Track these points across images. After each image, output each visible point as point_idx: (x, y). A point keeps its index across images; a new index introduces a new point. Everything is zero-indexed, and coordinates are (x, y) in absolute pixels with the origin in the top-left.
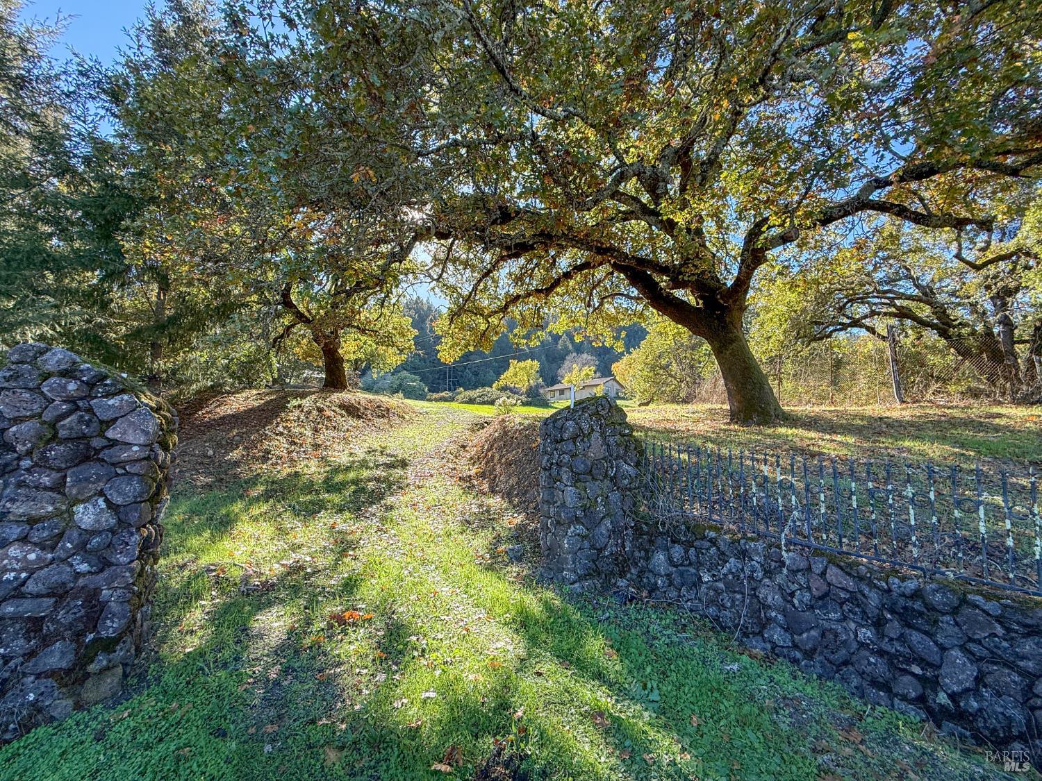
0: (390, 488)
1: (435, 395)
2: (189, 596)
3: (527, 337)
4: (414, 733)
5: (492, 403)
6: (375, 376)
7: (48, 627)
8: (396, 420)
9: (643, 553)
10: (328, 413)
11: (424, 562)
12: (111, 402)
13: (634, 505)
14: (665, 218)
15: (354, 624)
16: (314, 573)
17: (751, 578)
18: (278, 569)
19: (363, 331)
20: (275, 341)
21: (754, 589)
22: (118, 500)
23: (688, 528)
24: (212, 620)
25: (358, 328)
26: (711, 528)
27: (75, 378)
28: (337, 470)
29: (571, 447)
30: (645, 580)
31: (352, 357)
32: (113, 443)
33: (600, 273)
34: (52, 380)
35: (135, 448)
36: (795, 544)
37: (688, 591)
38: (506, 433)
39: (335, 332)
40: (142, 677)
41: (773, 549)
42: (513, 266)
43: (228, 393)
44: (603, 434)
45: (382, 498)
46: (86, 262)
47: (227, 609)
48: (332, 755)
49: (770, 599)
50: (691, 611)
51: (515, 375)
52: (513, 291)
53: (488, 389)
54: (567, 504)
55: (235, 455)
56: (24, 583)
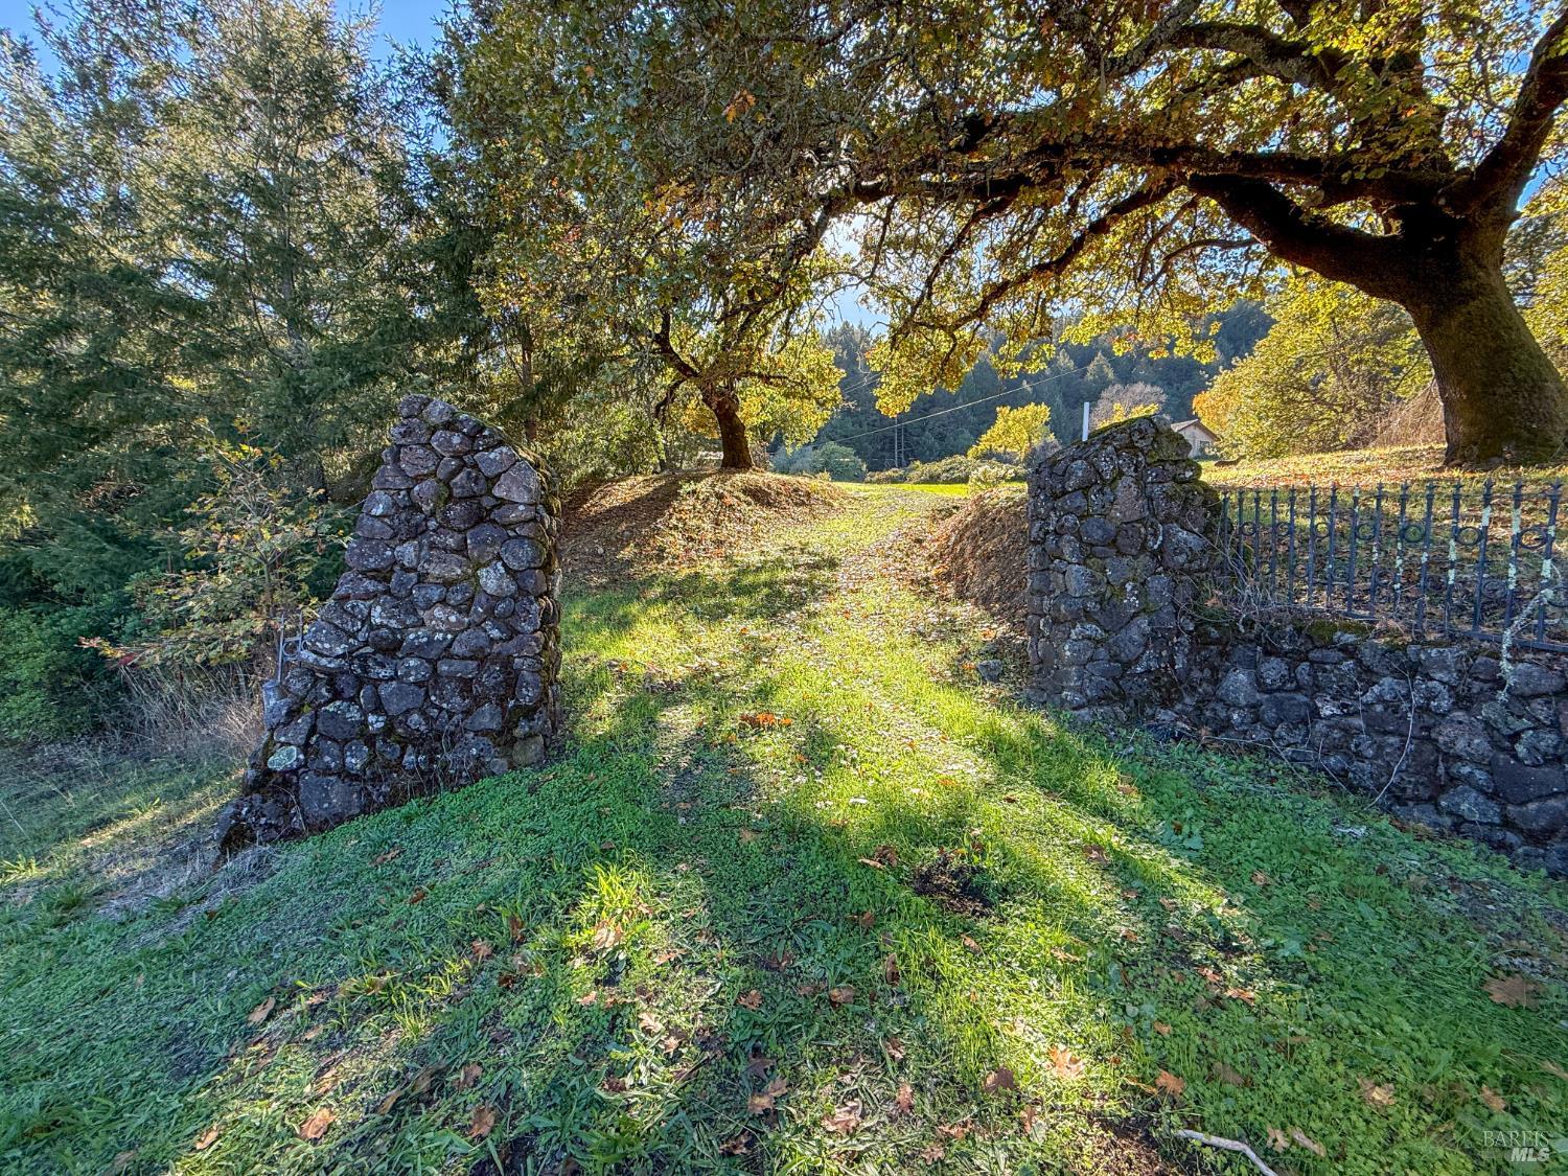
0: (813, 592)
1: (877, 476)
2: (594, 686)
3: (1024, 357)
4: (839, 830)
5: (965, 480)
6: (790, 450)
7: (476, 689)
8: (821, 509)
9: (1207, 673)
10: (730, 500)
11: (858, 674)
12: (492, 456)
13: (1196, 597)
14: (1317, 50)
15: (770, 728)
16: (723, 678)
17: (1424, 709)
18: (683, 672)
19: (766, 379)
20: (658, 408)
21: (1428, 729)
22: (514, 565)
23: (1299, 630)
24: (619, 710)
25: (760, 376)
26: (1347, 629)
27: (458, 431)
28: (744, 572)
29: (1079, 501)
30: (1208, 714)
31: (756, 421)
32: (501, 502)
33: (1168, 210)
34: (438, 433)
35: (521, 508)
36: (1537, 651)
37: (1289, 731)
38: (984, 515)
39: (730, 387)
40: (561, 750)
41: (1481, 659)
42: (998, 231)
43: (612, 480)
44: (1139, 480)
45: (802, 604)
46: (448, 326)
47: (632, 703)
48: (748, 836)
49: (1461, 744)
50: (1293, 760)
51: (1007, 432)
52: (996, 277)
53: (959, 458)
54: (1071, 592)
55: (627, 553)
56: (450, 646)
